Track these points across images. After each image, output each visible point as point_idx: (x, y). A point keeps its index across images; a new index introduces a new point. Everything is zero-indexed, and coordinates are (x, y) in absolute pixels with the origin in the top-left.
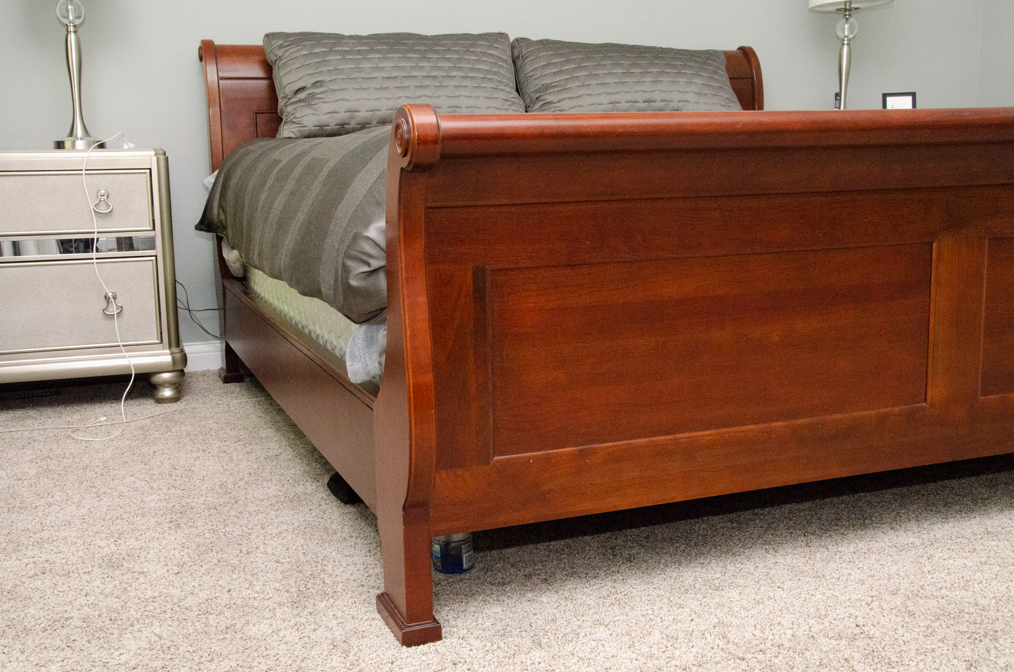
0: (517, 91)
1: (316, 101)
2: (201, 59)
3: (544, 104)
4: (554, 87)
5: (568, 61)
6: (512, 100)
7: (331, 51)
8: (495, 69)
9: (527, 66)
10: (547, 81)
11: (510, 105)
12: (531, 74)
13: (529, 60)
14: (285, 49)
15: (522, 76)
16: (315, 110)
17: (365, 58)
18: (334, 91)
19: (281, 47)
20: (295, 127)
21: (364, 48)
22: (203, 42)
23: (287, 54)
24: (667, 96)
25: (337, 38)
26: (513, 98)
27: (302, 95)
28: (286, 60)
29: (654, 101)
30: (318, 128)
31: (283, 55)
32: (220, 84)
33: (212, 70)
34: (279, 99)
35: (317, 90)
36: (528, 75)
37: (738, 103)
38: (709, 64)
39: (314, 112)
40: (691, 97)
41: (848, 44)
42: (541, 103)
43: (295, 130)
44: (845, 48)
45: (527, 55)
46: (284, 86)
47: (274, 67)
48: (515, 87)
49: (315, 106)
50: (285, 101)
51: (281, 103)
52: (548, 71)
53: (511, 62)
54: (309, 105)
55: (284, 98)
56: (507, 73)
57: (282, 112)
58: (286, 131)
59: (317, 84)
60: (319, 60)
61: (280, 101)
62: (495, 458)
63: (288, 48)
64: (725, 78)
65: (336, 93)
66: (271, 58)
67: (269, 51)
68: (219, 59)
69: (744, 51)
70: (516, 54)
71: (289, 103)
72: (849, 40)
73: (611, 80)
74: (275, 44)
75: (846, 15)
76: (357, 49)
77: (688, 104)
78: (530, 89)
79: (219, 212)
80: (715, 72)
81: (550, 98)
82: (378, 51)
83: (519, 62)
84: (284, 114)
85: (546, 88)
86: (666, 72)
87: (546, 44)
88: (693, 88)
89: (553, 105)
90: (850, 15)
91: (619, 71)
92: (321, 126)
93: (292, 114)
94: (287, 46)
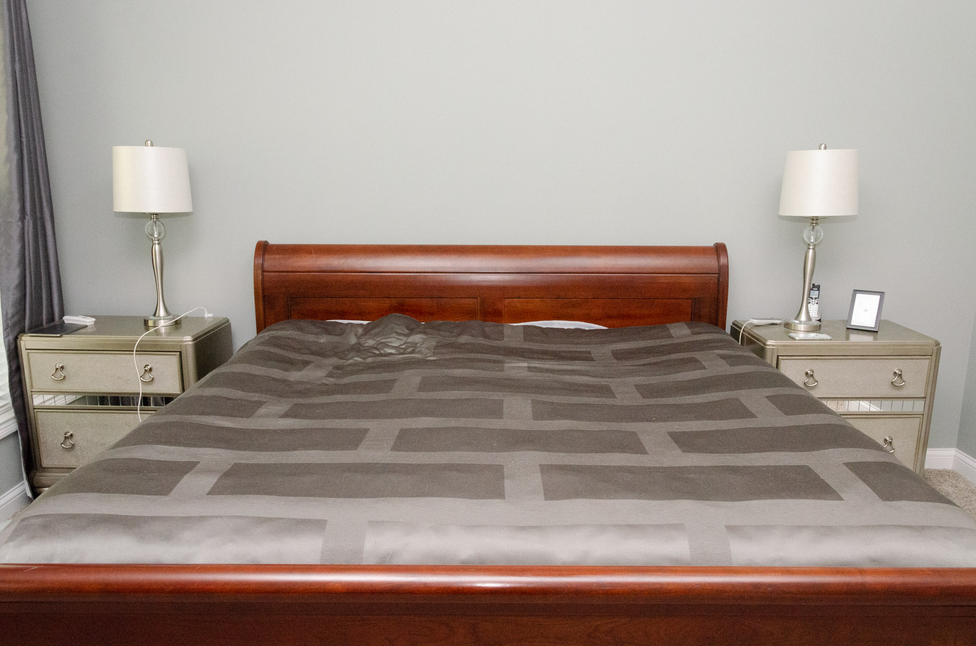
22: (259, 242)
32: (264, 276)
41: (814, 249)
44: (811, 251)
68: (267, 257)
72: (815, 245)
75: (813, 223)
90: (816, 223)
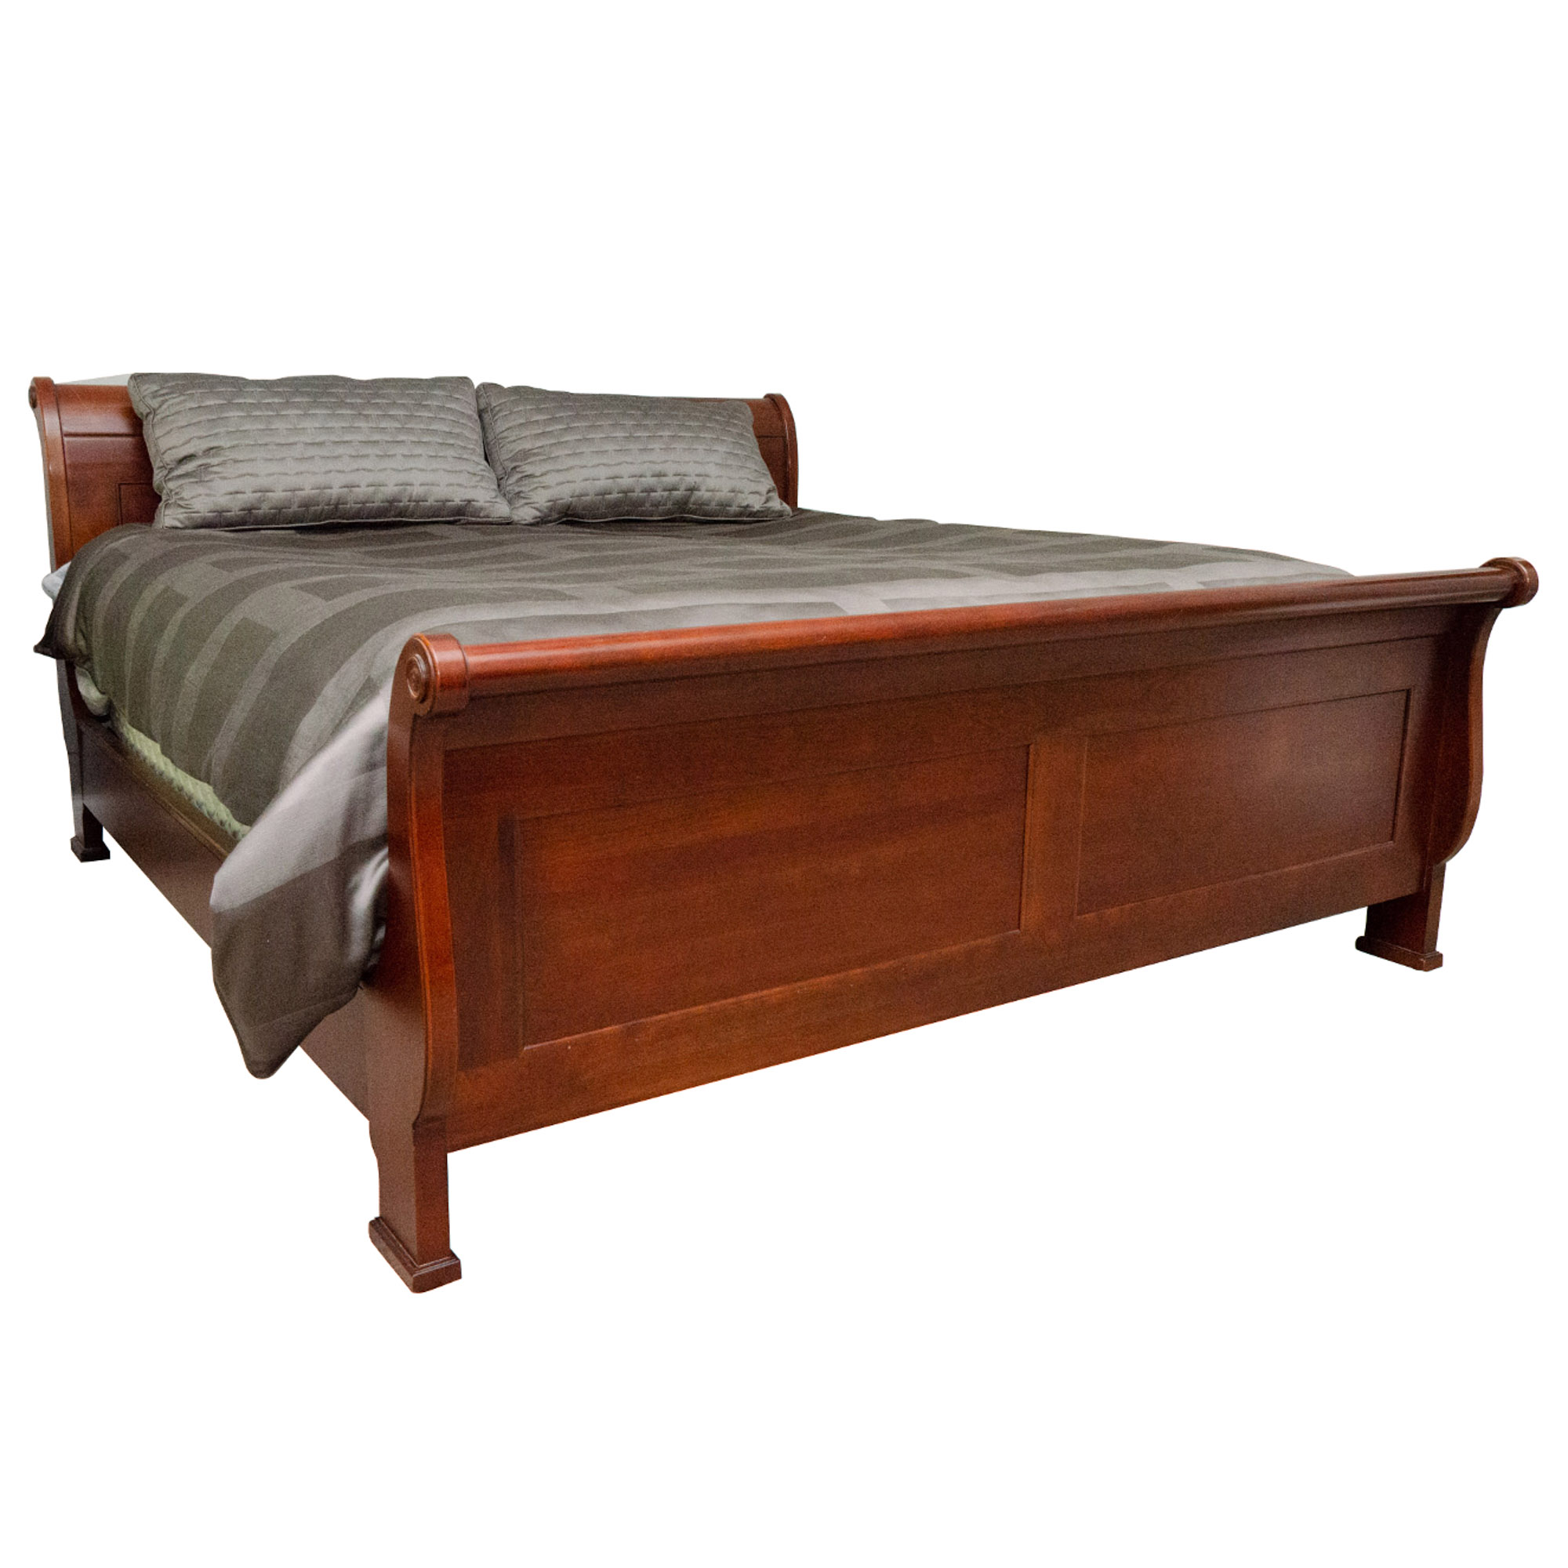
0: (486, 459)
1: (212, 476)
2: (34, 405)
3: (522, 477)
4: (534, 454)
5: (553, 420)
6: (482, 473)
7: (230, 405)
8: (457, 430)
9: (499, 423)
10: (527, 446)
11: (477, 482)
12: (505, 434)
13: (500, 414)
14: (162, 399)
15: (491, 436)
16: (210, 488)
17: (278, 415)
18: (236, 461)
19: (155, 395)
20: (182, 513)
21: (276, 400)
22: (36, 380)
23: (165, 406)
24: (682, 469)
25: (238, 384)
26: (482, 470)
27: (190, 467)
28: (164, 415)
29: (665, 475)
30: (215, 514)
31: (160, 406)
32: (65, 443)
33: (51, 420)
34: (155, 470)
35: (214, 461)
36: (500, 436)
37: (769, 476)
38: (735, 424)
39: (208, 492)
40: (712, 470)
42: (517, 476)
43: (181, 517)
45: (497, 409)
46: (162, 451)
47: (144, 423)
48: (483, 453)
49: (210, 484)
50: (165, 472)
51: (158, 476)
52: (528, 433)
53: (477, 418)
54: (201, 481)
55: (161, 467)
56: (474, 435)
57: (161, 489)
58: (168, 517)
59: (212, 452)
60: (214, 417)
61: (156, 471)
62: (525, 1049)
63: (167, 397)
64: (753, 443)
65: (239, 465)
66: (141, 409)
67: (138, 399)
68: (63, 407)
69: (773, 400)
70: (482, 407)
71: (170, 476)
73: (610, 447)
74: (146, 390)
76: (267, 401)
77: (708, 479)
78: (504, 454)
79: (75, 636)
80: (741, 435)
81: (529, 469)
82: (297, 406)
83: (487, 417)
84: (165, 491)
85: (526, 455)
86: (680, 437)
87: (522, 393)
88: (715, 458)
89: (535, 480)
91: (620, 434)
92: (220, 512)
93: (176, 494)
94: (163, 395)
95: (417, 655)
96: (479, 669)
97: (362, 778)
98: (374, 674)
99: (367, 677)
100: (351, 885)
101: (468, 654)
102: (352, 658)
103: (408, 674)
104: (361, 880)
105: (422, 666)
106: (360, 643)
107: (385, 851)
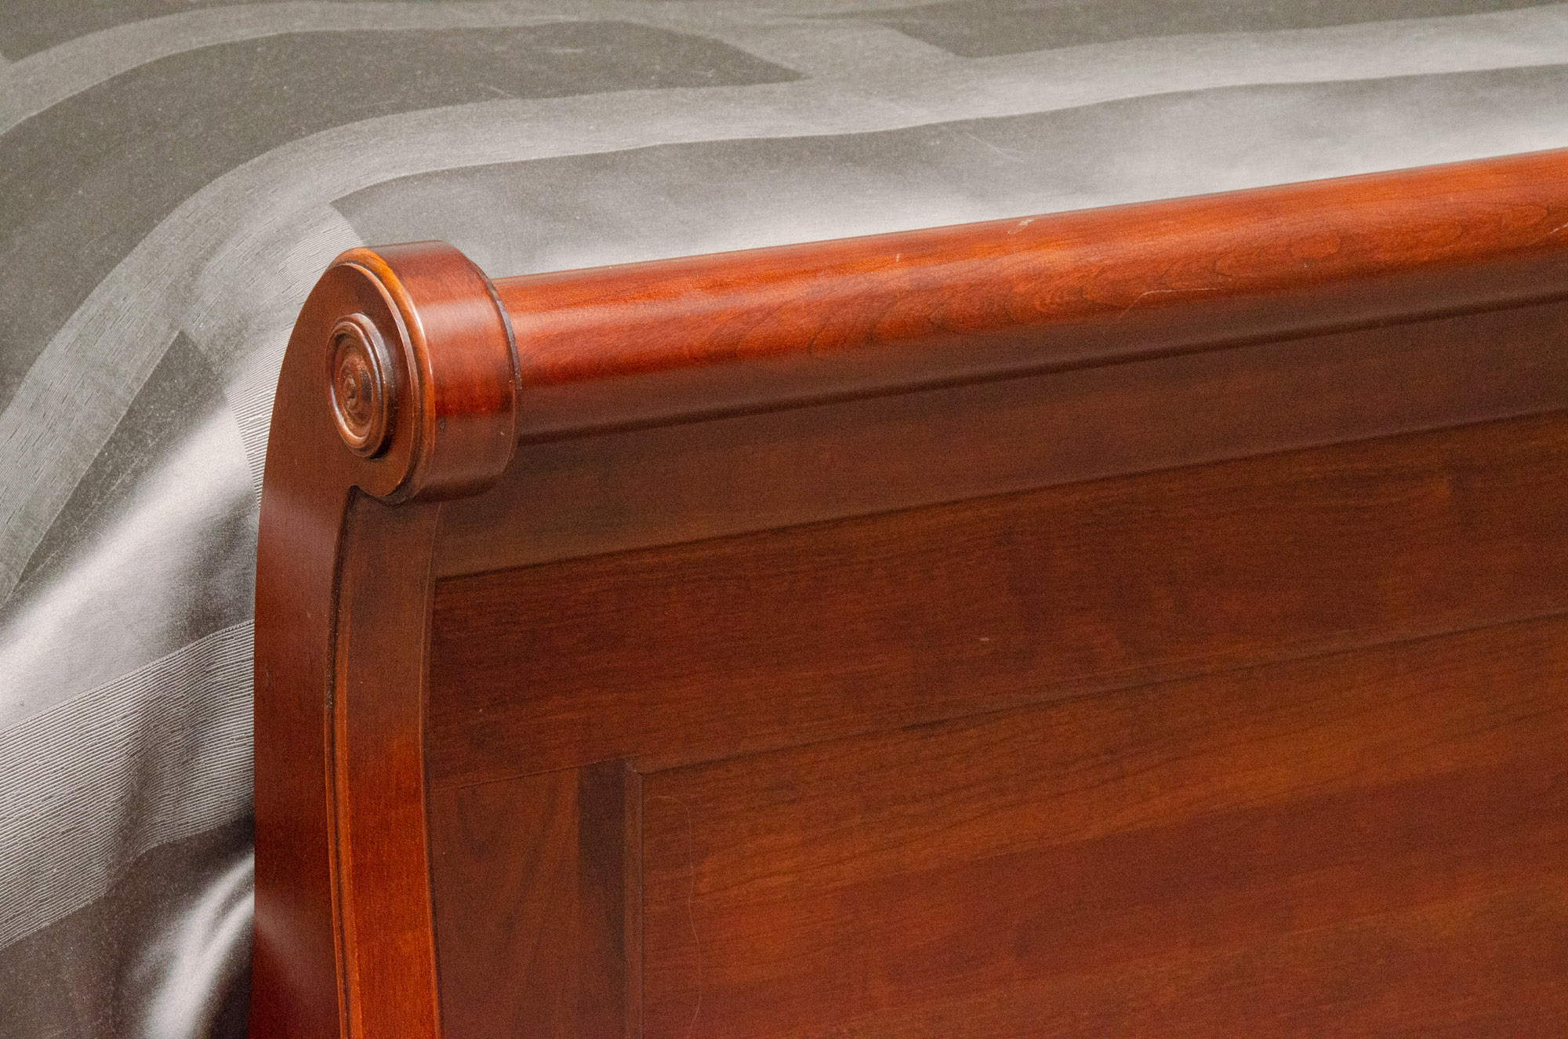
95: (364, 319)
96: (545, 358)
97: (180, 655)
98: (201, 329)
99: (176, 334)
100: (138, 974)
101: (512, 310)
102: (120, 271)
103: (334, 370)
104: (170, 958)
105: (379, 350)
106: (145, 223)
107: (245, 868)
